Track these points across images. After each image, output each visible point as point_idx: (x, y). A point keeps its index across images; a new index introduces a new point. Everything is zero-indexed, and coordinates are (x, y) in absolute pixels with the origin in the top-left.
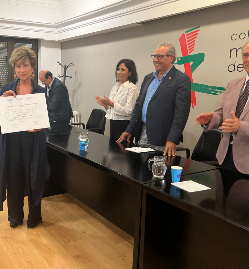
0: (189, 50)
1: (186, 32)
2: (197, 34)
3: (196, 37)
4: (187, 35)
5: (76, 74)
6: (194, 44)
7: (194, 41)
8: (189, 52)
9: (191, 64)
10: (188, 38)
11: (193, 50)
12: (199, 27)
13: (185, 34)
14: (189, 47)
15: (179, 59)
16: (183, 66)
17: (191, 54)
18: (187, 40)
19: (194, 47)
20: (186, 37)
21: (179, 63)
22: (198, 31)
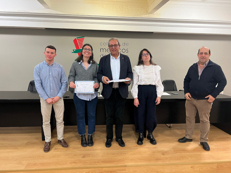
1: (77, 38)
2: (83, 40)
3: (83, 41)
4: (78, 40)
7: (82, 43)
8: (80, 47)
11: (82, 47)
12: (84, 37)
13: (77, 39)
15: (75, 51)
16: (77, 54)
18: (78, 42)
19: (82, 45)
20: (77, 40)
21: (74, 52)
22: (84, 38)
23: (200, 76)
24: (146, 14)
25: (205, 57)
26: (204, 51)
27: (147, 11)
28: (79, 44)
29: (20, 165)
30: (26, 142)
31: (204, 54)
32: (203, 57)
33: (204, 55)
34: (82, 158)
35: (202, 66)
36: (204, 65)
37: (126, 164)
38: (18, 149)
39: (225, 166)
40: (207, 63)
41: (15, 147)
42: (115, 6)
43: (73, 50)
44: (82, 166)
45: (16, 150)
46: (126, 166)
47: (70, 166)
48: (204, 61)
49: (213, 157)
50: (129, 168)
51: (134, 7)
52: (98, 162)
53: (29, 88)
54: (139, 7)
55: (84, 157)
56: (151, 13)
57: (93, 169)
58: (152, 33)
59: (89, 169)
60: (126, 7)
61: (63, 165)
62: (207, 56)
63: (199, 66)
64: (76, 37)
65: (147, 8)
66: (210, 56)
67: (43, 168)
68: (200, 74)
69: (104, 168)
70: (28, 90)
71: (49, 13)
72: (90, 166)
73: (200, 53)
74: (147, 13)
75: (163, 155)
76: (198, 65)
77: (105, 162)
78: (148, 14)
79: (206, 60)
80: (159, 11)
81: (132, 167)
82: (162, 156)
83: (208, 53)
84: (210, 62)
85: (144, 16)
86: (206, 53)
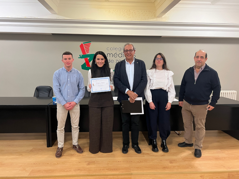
1: (84, 43)
2: (90, 45)
3: (89, 46)
4: (84, 45)
6: (89, 49)
7: (89, 48)
8: (86, 53)
9: (88, 58)
12: (90, 42)
13: (83, 44)
15: (81, 56)
16: (83, 59)
17: (87, 54)
18: (84, 47)
19: (89, 51)
20: (84, 46)
21: (81, 57)
22: (90, 44)
23: (196, 80)
24: (154, 18)
25: (201, 61)
26: (200, 55)
27: (155, 15)
28: (86, 49)
29: (24, 172)
30: (31, 148)
31: (200, 57)
32: (199, 61)
33: (199, 59)
34: (87, 165)
35: (198, 70)
36: (200, 70)
37: (132, 172)
38: (23, 156)
39: (236, 176)
40: (203, 67)
41: (20, 153)
42: (122, 10)
43: (80, 55)
44: (87, 173)
45: (21, 156)
46: (131, 174)
47: (74, 173)
48: (200, 65)
49: (224, 166)
50: (134, 176)
51: (141, 11)
52: (102, 170)
53: (35, 93)
54: (147, 11)
55: (89, 164)
56: (158, 17)
57: (98, 177)
58: (161, 37)
59: (94, 177)
60: (133, 11)
61: (67, 172)
62: (203, 60)
63: (195, 71)
64: (82, 43)
65: (154, 12)
66: (206, 60)
67: (47, 175)
68: (196, 79)
69: (109, 176)
70: (34, 96)
71: (55, 18)
72: (94, 173)
73: (196, 57)
74: (155, 16)
75: (171, 163)
76: (194, 69)
77: (110, 170)
78: (156, 18)
79: (202, 64)
80: (167, 14)
81: (138, 176)
82: (170, 165)
83: (205, 57)
84: (207, 66)
85: (151, 20)
86: (202, 57)
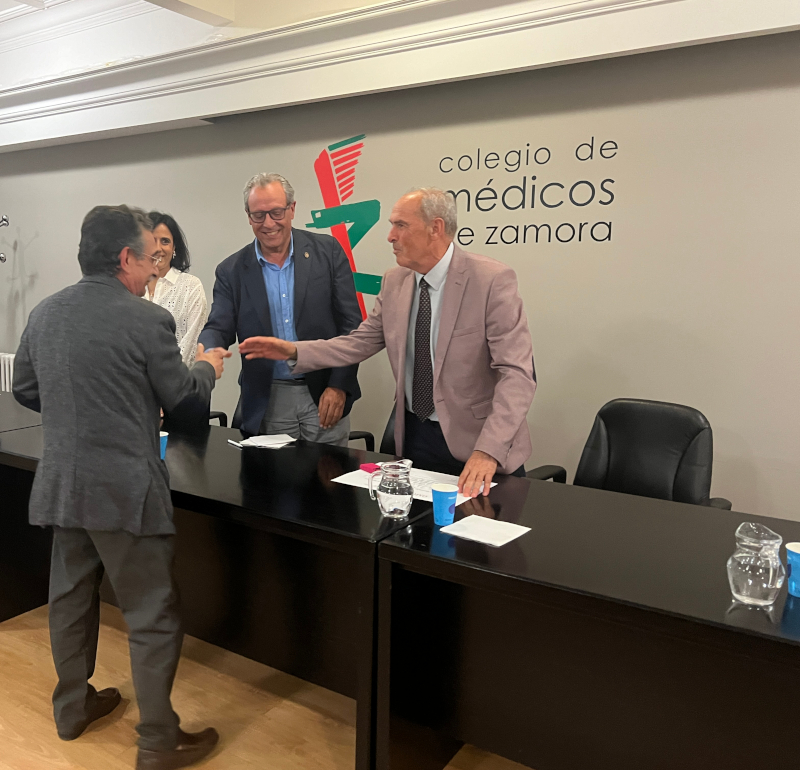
0: (342, 192)
1: (331, 148)
2: (358, 154)
3: (355, 162)
4: (333, 156)
5: (15, 248)
6: (353, 178)
7: (352, 171)
8: (340, 197)
9: (349, 226)
10: (336, 163)
11: (351, 193)
12: (362, 138)
13: (329, 153)
14: (340, 186)
15: (318, 215)
17: (346, 202)
18: (334, 168)
19: (352, 185)
20: (332, 161)
21: (318, 223)
22: (360, 146)
43: (313, 213)
64: (325, 146)
